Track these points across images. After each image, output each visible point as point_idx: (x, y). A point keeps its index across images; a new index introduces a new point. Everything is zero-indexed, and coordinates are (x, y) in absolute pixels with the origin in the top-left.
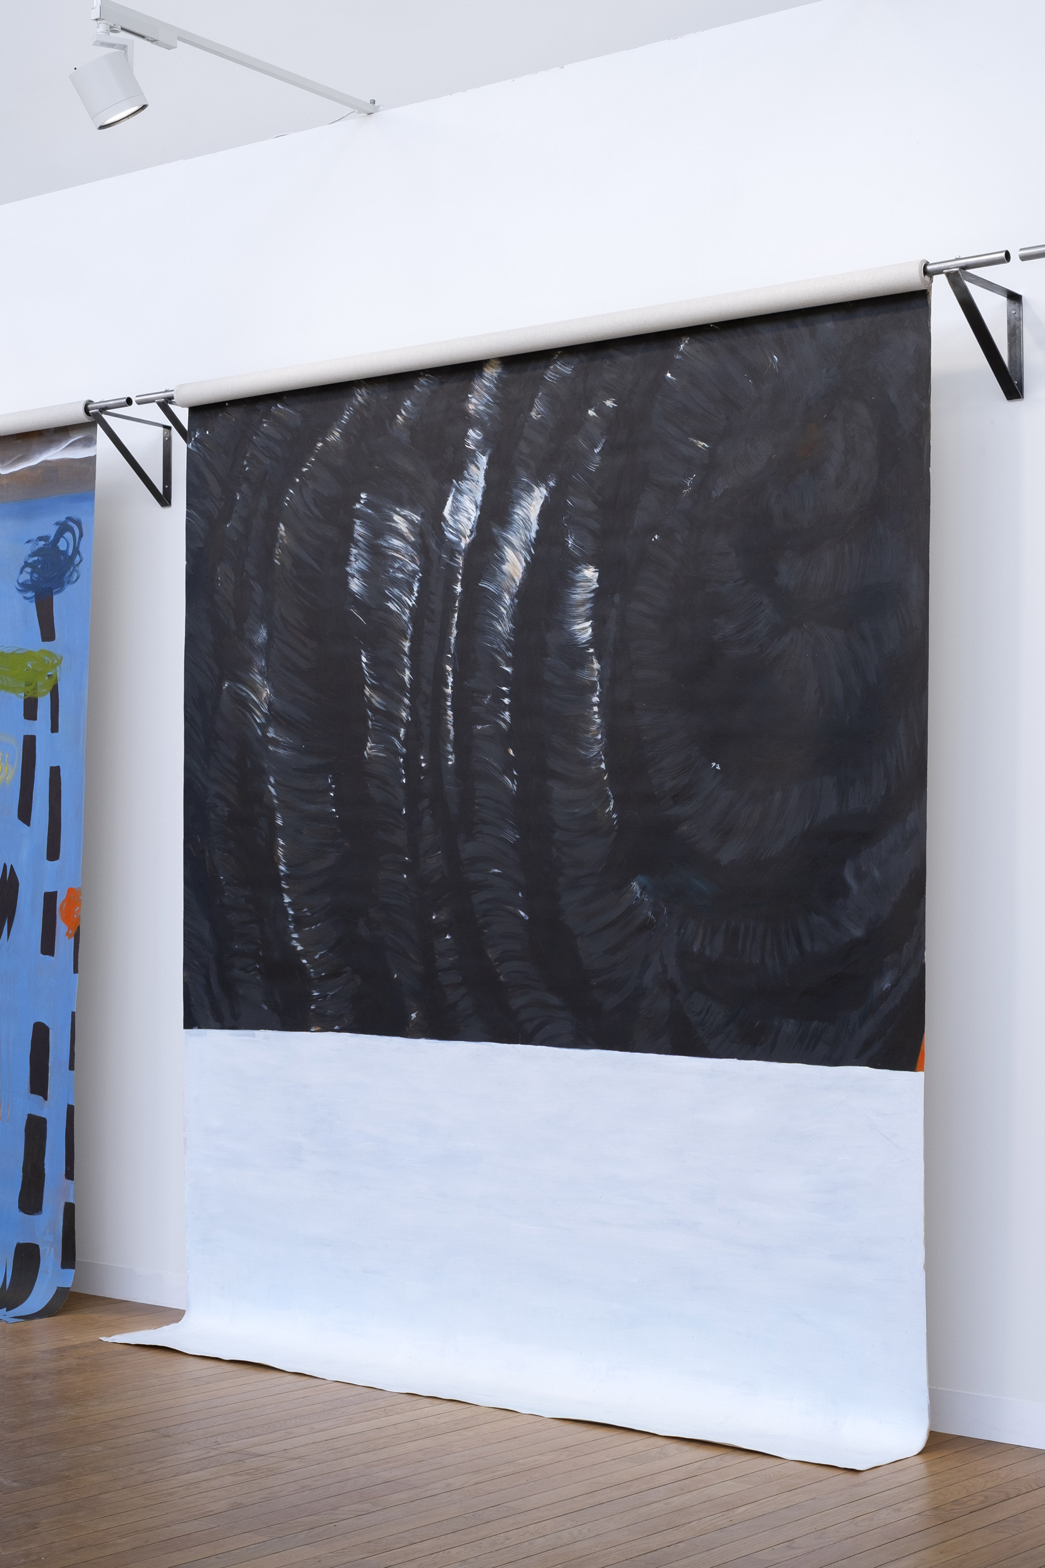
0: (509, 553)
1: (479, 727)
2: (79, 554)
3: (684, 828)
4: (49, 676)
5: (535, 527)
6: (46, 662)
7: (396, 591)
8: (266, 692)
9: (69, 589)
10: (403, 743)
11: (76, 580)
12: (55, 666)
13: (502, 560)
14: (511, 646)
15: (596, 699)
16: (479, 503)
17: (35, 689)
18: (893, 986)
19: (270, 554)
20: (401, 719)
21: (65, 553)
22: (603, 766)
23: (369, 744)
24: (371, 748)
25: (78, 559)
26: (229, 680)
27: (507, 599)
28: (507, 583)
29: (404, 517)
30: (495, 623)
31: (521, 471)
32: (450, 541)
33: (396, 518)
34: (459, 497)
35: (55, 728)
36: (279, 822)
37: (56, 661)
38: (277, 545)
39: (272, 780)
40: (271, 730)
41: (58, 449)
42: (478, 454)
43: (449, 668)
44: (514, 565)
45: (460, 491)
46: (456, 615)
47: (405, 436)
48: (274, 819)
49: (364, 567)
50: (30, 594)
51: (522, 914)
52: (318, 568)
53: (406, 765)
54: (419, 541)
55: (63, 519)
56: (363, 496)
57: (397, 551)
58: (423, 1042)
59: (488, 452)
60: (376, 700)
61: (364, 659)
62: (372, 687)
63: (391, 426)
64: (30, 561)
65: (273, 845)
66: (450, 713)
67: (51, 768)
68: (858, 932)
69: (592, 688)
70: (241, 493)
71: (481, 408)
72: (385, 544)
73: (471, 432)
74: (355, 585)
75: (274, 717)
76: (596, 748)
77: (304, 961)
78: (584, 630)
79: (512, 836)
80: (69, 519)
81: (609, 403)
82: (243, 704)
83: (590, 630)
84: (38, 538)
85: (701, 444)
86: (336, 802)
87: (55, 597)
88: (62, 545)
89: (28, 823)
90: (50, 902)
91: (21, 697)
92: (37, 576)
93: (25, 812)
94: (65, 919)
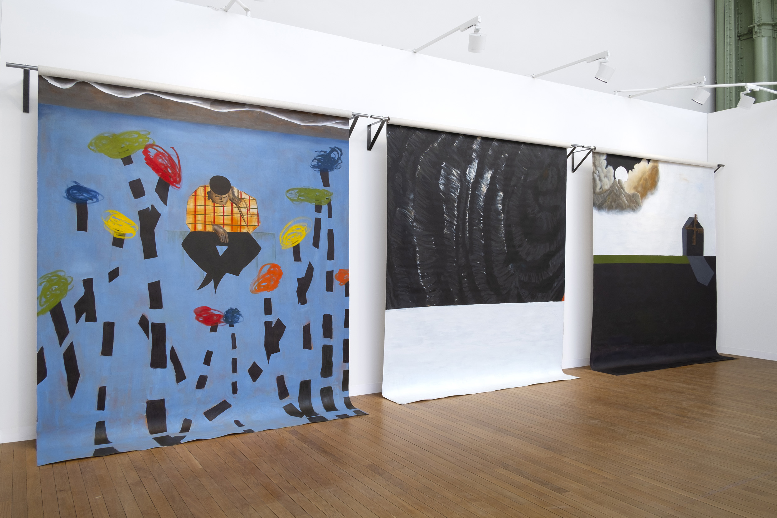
0: (483, 186)
1: (475, 227)
2: (341, 160)
3: (520, 253)
4: (326, 199)
5: (489, 180)
6: (325, 194)
7: (453, 190)
8: (413, 213)
9: (335, 171)
10: (455, 230)
11: (339, 168)
12: (330, 196)
13: (481, 187)
14: (483, 208)
15: (502, 223)
16: (475, 172)
17: (321, 202)
18: (557, 285)
19: (415, 174)
20: (454, 224)
21: (334, 158)
22: (504, 239)
23: (445, 230)
24: (446, 231)
25: (340, 161)
26: (399, 208)
27: (482, 197)
28: (482, 193)
29: (455, 171)
30: (479, 202)
31: (486, 166)
32: (468, 180)
33: (453, 171)
34: (470, 169)
35: (330, 216)
36: (417, 250)
37: (330, 194)
38: (417, 171)
39: (415, 238)
40: (415, 223)
41: (331, 123)
42: (476, 160)
43: (467, 212)
44: (484, 189)
45: (470, 168)
46: (469, 199)
47: (456, 150)
48: (415, 249)
49: (444, 182)
50: (317, 170)
51: (485, 273)
52: (430, 180)
53: (455, 236)
54: (460, 178)
55: (333, 147)
56: (444, 163)
57: (454, 180)
58: (459, 306)
59: (478, 160)
60: (447, 218)
61: (444, 207)
62: (446, 214)
63: (452, 146)
64: (317, 158)
65: (415, 256)
66: (467, 223)
67: (328, 230)
68: (551, 275)
69: (501, 220)
70: (405, 154)
71: (476, 148)
72: (450, 177)
73: (473, 153)
74: (441, 187)
75: (416, 220)
76: (503, 234)
77: (424, 288)
78: (500, 207)
79: (482, 254)
80: (335, 147)
81: (506, 155)
82: (405, 215)
83: (501, 207)
84: (321, 151)
85: (525, 169)
86: (435, 244)
87: (329, 173)
88: (333, 155)
89: (318, 248)
90: (330, 274)
91: (313, 204)
92: (320, 164)
93: (316, 244)
94: (338, 279)
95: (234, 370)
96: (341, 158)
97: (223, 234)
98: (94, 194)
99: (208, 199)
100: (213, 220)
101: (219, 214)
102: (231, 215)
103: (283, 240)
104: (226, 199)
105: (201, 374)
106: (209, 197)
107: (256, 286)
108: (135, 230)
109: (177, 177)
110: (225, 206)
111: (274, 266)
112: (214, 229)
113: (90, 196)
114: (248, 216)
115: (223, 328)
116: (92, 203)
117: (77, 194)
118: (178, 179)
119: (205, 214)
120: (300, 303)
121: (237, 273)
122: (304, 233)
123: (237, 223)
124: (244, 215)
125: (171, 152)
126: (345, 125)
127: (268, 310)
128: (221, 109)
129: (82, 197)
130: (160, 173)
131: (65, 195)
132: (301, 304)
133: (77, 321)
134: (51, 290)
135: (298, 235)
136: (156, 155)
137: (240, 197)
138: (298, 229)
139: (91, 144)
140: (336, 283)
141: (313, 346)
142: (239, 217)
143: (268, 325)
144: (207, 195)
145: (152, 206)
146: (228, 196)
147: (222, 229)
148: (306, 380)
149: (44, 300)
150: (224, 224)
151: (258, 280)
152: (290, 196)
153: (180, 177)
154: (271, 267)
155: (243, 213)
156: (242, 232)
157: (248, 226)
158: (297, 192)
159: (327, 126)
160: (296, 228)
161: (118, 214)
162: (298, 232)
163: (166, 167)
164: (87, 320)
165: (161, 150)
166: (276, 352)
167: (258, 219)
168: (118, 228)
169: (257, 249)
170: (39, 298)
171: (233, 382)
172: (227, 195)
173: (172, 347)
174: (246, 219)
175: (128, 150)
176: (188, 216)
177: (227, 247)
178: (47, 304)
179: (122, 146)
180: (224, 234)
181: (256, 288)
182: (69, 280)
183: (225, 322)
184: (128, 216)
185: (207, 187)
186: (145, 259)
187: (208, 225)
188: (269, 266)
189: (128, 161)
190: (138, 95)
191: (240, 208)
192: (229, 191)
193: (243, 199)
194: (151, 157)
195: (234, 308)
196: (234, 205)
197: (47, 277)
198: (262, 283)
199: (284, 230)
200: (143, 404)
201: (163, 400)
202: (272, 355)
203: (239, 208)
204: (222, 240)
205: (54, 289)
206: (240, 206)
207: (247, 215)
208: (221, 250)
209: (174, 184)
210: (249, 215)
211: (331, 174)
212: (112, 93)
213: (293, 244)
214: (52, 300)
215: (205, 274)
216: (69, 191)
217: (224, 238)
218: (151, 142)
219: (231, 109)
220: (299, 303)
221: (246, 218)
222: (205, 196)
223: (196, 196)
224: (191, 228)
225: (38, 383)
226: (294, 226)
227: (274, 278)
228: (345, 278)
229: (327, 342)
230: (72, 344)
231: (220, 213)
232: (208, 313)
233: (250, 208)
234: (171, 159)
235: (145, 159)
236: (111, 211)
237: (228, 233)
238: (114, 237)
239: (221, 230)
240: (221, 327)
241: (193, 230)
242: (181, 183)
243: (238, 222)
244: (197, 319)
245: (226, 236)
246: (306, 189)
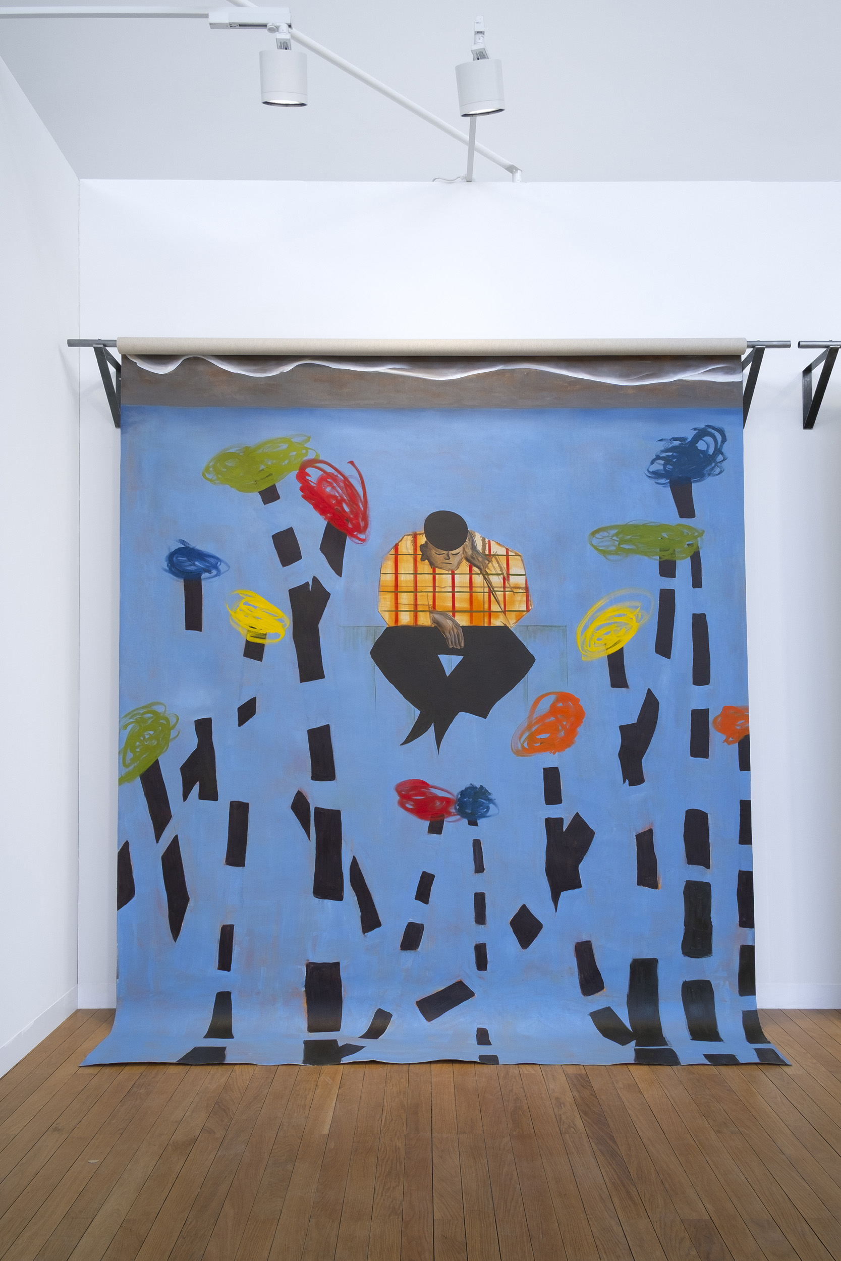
2: (722, 454)
4: (688, 544)
6: (685, 534)
9: (709, 480)
11: (719, 474)
12: (696, 537)
17: (674, 553)
21: (702, 452)
25: (720, 458)
35: (697, 583)
37: (696, 534)
41: (695, 372)
50: (663, 481)
55: (701, 426)
64: (664, 455)
67: (694, 615)
80: (709, 426)
84: (672, 439)
87: (695, 486)
88: (701, 446)
89: (669, 657)
90: (700, 719)
91: (655, 559)
92: (671, 467)
93: (664, 647)
94: (722, 729)
95: (480, 918)
96: (723, 451)
97: (453, 632)
98: (212, 560)
99: (422, 559)
100: (431, 603)
101: (443, 590)
102: (468, 591)
103: (585, 640)
104: (457, 559)
105: (411, 920)
106: (422, 555)
107: (526, 739)
108: (283, 627)
109: (360, 520)
110: (456, 572)
111: (564, 697)
112: (435, 621)
113: (207, 566)
114: (504, 591)
115: (454, 825)
116: (209, 578)
117: (184, 563)
118: (362, 524)
119: (415, 591)
120: (627, 781)
121: (483, 712)
122: (635, 626)
123: (482, 607)
124: (496, 589)
125: (349, 471)
126: (731, 374)
127: (553, 794)
128: (446, 375)
129: (193, 568)
130: (328, 515)
131: (165, 565)
132: (630, 784)
133: (185, 797)
134: (142, 738)
135: (621, 629)
136: (321, 480)
137: (487, 552)
138: (620, 616)
139: (207, 469)
140: (716, 738)
141: (661, 881)
142: (486, 595)
143: (552, 825)
144: (419, 552)
145: (315, 580)
146: (462, 552)
147: (451, 619)
148: (644, 958)
149: (130, 755)
150: (454, 610)
151: (529, 727)
152: (600, 545)
153: (365, 518)
154: (558, 700)
155: (494, 585)
156: (492, 625)
157: (504, 612)
158: (617, 535)
159: (685, 381)
160: (617, 613)
161: (253, 597)
162: (621, 622)
163: (340, 502)
164: (203, 796)
165: (329, 470)
166: (573, 888)
167: (527, 597)
168: (253, 623)
169: (528, 660)
170: (123, 753)
171: (478, 943)
172: (460, 550)
173: (354, 858)
174: (501, 598)
175: (271, 475)
176: (382, 596)
177: (461, 658)
178: (136, 764)
179: (261, 469)
180: (455, 630)
181: (526, 745)
182: (173, 720)
183: (458, 815)
184: (270, 599)
185: (418, 536)
186: (301, 682)
187: (421, 613)
188: (552, 698)
189: (270, 495)
190: (288, 368)
191: (488, 575)
192: (465, 541)
193: (494, 555)
194: (312, 484)
195: (479, 787)
196: (475, 569)
197: (137, 714)
198: (540, 734)
199: (587, 619)
200: (299, 967)
201: (337, 965)
202: (564, 894)
203: (486, 576)
204: (450, 643)
205: (147, 737)
206: (487, 570)
207: (502, 590)
208: (449, 663)
209: (355, 533)
210: (507, 590)
211: (697, 489)
212: (244, 370)
213: (608, 649)
214: (145, 756)
215: (418, 712)
216: (171, 557)
217: (454, 638)
218: (311, 456)
219: (466, 372)
220: (624, 782)
221: (500, 595)
222: (415, 554)
223: (397, 554)
224: (388, 620)
225: (119, 908)
226: (610, 609)
227: (565, 723)
228: (738, 728)
229: (697, 874)
230: (176, 839)
231: (445, 587)
232: (423, 794)
233: (508, 574)
234: (348, 485)
235: (302, 489)
236: (240, 592)
237: (463, 627)
238: (247, 641)
239: (449, 623)
240: (451, 824)
241: (392, 624)
242: (367, 531)
243: (484, 604)
244: (402, 805)
245: (458, 635)
246: (636, 526)
